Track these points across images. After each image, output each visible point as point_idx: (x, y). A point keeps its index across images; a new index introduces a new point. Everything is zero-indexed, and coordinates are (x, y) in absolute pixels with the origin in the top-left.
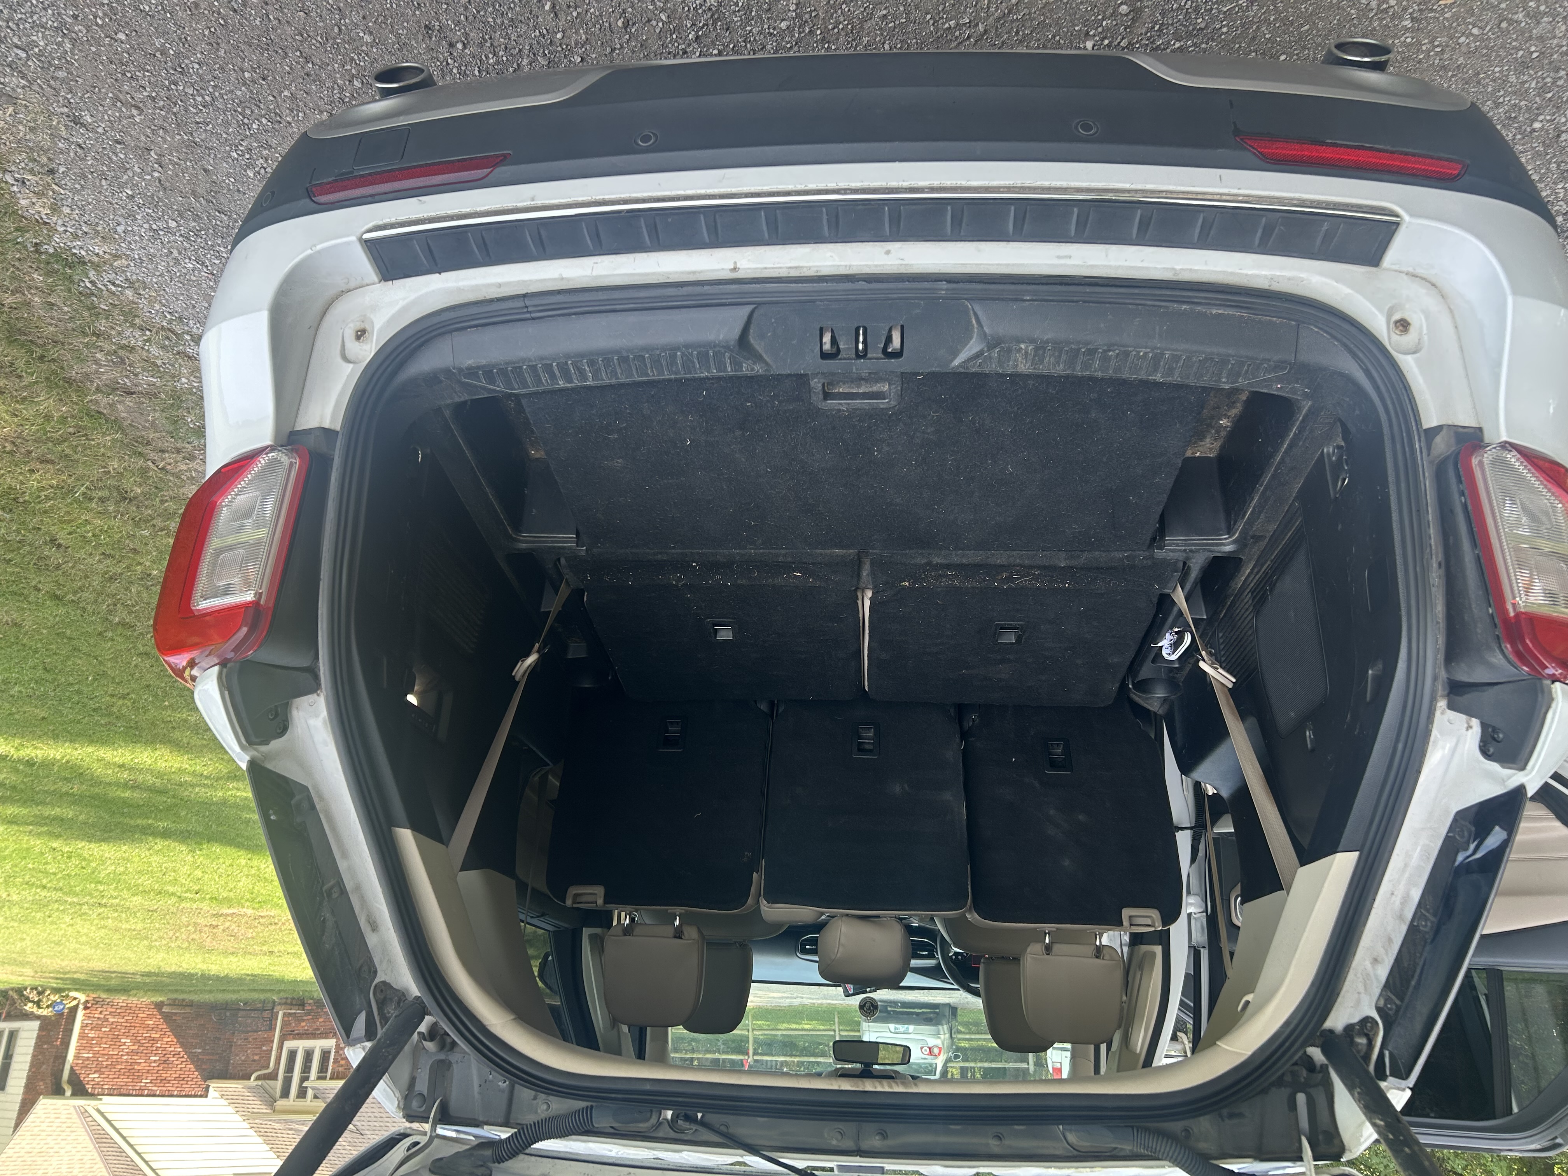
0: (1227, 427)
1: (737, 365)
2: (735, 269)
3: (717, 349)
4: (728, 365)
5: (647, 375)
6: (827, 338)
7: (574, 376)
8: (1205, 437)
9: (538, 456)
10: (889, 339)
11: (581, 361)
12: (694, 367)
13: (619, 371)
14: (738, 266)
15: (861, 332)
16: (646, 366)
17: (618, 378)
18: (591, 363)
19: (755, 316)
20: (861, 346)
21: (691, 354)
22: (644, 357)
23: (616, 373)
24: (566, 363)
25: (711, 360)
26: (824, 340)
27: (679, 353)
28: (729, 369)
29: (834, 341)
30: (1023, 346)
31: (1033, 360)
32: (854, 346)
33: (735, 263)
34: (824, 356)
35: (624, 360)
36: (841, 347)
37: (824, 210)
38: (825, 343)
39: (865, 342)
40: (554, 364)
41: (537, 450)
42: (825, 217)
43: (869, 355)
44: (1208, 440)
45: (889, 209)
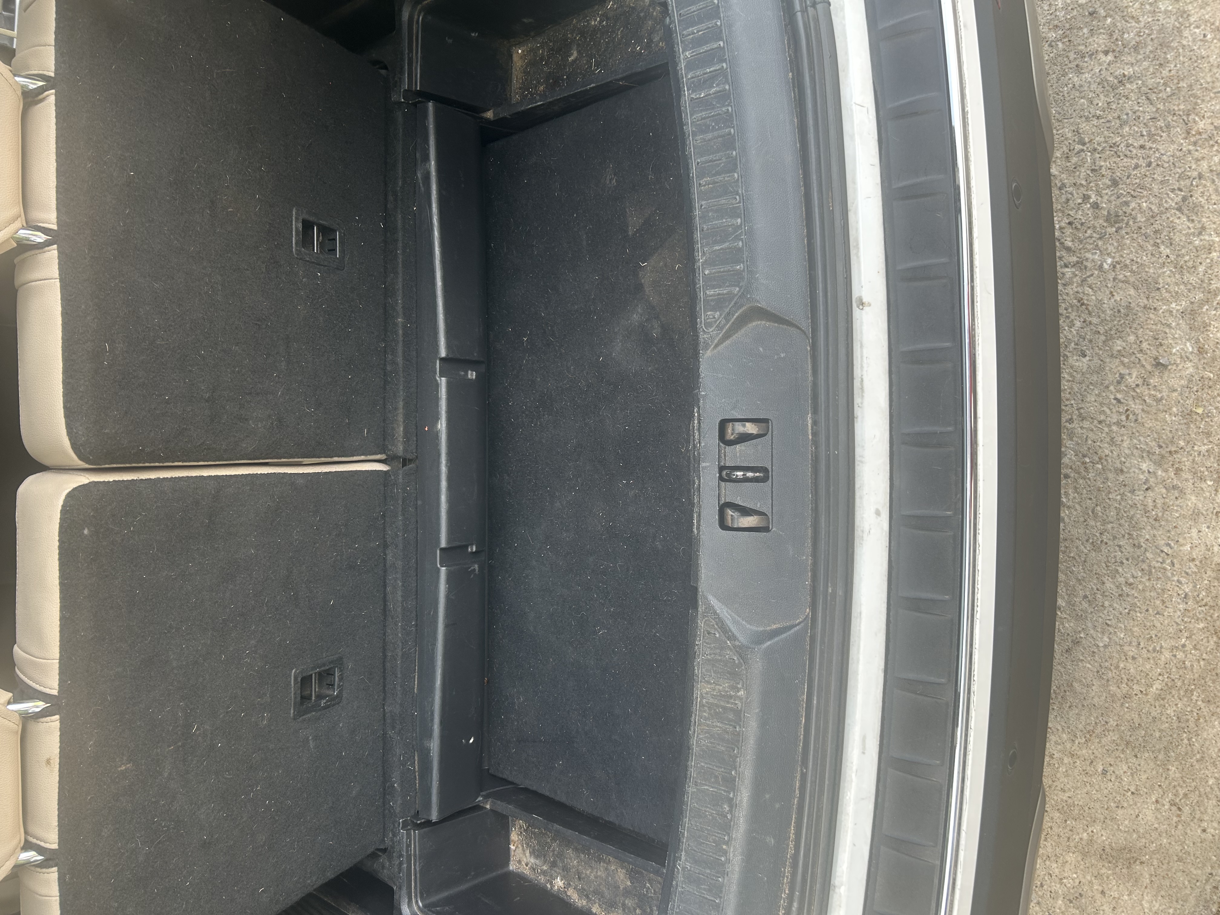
0: (551, 883)
1: (719, 303)
2: (861, 303)
3: (745, 274)
4: (717, 291)
5: (701, 176)
6: (751, 428)
7: (699, 72)
8: (537, 857)
9: (515, 58)
10: (746, 512)
11: (727, 82)
12: (716, 242)
13: (709, 136)
14: (866, 309)
15: (758, 474)
16: (718, 173)
17: (694, 134)
18: (724, 97)
19: (792, 329)
20: (740, 474)
21: (737, 238)
22: (734, 170)
23: (703, 132)
24: (725, 61)
25: (728, 267)
26: (748, 425)
27: (739, 220)
28: (710, 292)
29: (744, 438)
30: (741, 693)
31: (718, 706)
32: (738, 464)
33: (869, 305)
34: (723, 424)
35: (729, 143)
36: (738, 446)
37: (950, 429)
38: (744, 426)
39: (746, 480)
40: (721, 43)
41: (523, 57)
42: (938, 429)
43: (723, 484)
44: (532, 860)
45: (949, 517)
